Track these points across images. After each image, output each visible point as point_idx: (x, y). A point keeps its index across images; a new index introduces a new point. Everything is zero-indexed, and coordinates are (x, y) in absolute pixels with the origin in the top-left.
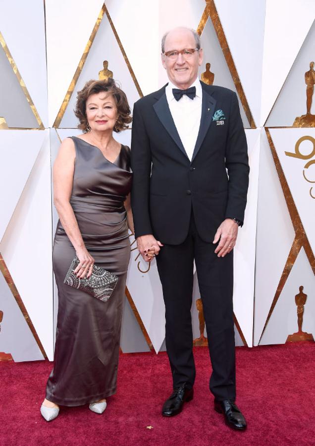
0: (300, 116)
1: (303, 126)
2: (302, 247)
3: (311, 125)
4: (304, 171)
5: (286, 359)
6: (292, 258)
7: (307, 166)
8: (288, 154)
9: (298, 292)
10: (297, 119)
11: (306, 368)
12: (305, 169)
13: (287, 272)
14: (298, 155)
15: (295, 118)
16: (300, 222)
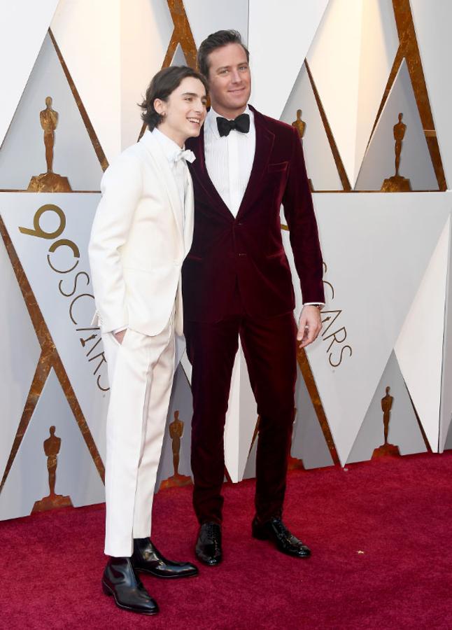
0: (37, 174)
1: (44, 191)
2: (52, 368)
3: (54, 188)
4: (48, 256)
5: (32, 538)
6: (37, 385)
7: (53, 249)
8: (23, 230)
9: (48, 436)
10: (34, 179)
11: (61, 548)
12: (50, 253)
13: (30, 407)
14: (38, 232)
15: (31, 178)
16: (47, 331)
